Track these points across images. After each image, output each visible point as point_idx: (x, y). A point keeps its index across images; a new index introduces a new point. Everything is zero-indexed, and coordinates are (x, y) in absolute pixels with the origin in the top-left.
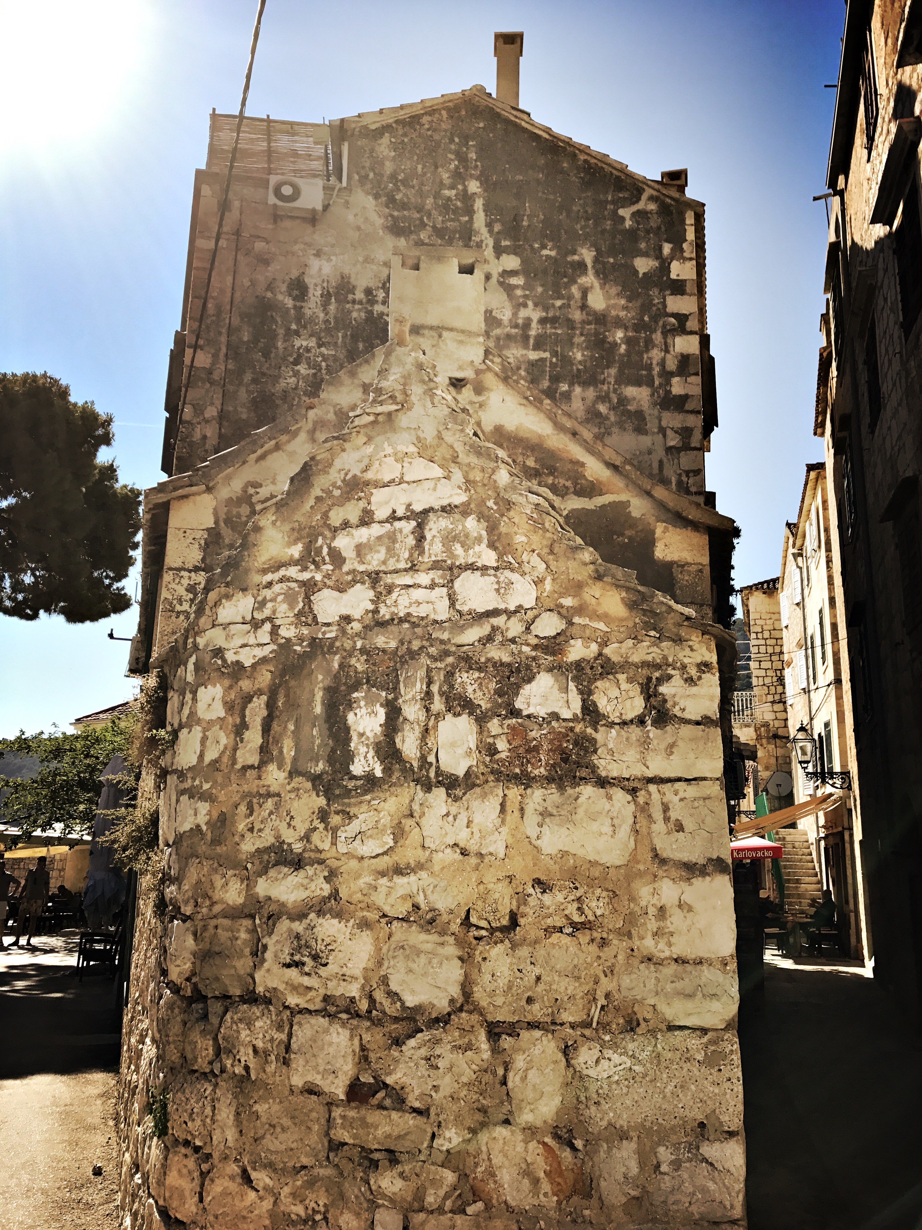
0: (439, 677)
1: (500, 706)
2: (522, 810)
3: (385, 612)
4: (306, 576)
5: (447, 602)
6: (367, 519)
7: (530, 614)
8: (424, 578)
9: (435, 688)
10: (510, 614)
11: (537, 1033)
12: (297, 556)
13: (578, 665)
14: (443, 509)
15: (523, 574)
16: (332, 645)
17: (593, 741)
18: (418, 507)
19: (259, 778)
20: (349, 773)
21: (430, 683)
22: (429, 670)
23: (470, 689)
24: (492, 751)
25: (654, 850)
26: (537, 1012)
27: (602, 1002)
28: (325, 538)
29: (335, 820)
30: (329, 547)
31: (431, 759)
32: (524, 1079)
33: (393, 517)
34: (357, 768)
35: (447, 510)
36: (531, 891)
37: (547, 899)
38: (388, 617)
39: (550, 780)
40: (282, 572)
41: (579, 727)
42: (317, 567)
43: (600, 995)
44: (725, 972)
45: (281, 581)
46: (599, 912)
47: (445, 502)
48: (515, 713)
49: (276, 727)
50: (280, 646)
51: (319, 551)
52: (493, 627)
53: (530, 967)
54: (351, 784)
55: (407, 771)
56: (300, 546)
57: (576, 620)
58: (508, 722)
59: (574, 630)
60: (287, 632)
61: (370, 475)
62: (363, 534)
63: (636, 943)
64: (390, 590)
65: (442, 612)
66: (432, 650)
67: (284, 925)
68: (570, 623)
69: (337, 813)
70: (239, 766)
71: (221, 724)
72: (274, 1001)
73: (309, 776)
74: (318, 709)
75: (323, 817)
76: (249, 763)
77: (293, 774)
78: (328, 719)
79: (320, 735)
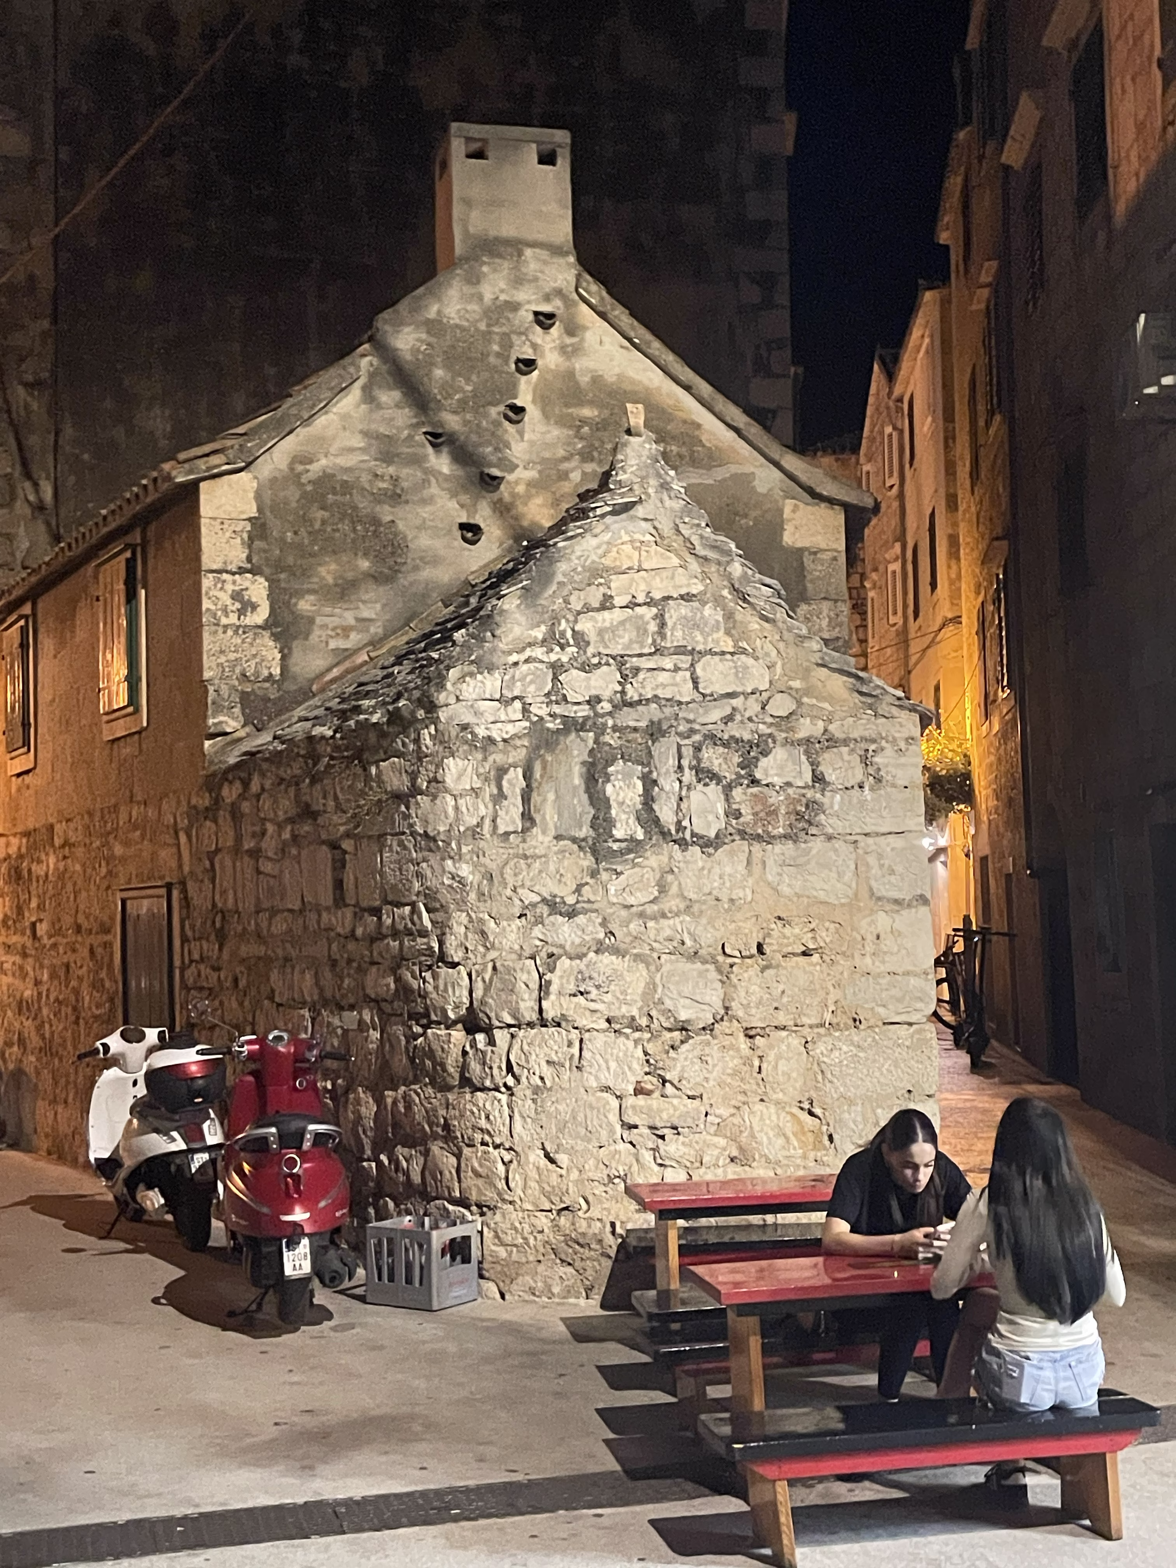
0: (688, 752)
1: (742, 777)
2: (764, 863)
3: (632, 694)
4: (553, 657)
5: (690, 685)
6: (606, 604)
7: (765, 695)
8: (668, 663)
9: (685, 763)
10: (746, 695)
11: (784, 1034)
12: (540, 636)
13: (808, 741)
14: (682, 597)
15: (756, 659)
16: (583, 724)
17: (820, 805)
18: (657, 595)
19: (524, 841)
20: (612, 836)
21: (680, 757)
22: (679, 746)
23: (716, 763)
24: (738, 815)
25: (871, 889)
26: (782, 1018)
27: (832, 1008)
28: (568, 621)
29: (604, 876)
30: (573, 630)
31: (686, 823)
32: (776, 1067)
33: (633, 605)
34: (618, 833)
35: (687, 598)
36: (773, 926)
37: (787, 931)
38: (636, 698)
39: (786, 836)
40: (528, 653)
41: (810, 794)
42: (562, 648)
43: (830, 1002)
44: (927, 980)
45: (527, 661)
46: (828, 940)
47: (683, 591)
48: (754, 782)
49: (535, 798)
50: (533, 723)
51: (563, 634)
52: (734, 709)
53: (775, 984)
54: (615, 846)
55: (665, 834)
56: (543, 628)
57: (805, 700)
58: (751, 790)
59: (804, 710)
60: (539, 710)
61: (607, 562)
62: (607, 618)
63: (857, 962)
64: (637, 670)
65: (686, 692)
66: (681, 728)
67: (564, 963)
68: (800, 704)
69: (606, 870)
70: (501, 830)
71: (475, 792)
72: (563, 1024)
73: (574, 840)
74: (577, 781)
75: (594, 874)
76: (511, 829)
77: (558, 838)
78: (588, 790)
79: (581, 804)
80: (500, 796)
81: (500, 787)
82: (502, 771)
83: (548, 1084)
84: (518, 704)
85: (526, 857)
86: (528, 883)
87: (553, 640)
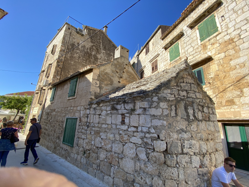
0: (197, 106)
1: (203, 111)
2: (206, 125)
3: (189, 96)
5: (195, 96)
6: (183, 82)
8: (192, 92)
13: (207, 106)
14: (192, 83)
16: (183, 100)
17: (210, 116)
19: (176, 118)
20: (190, 119)
23: (200, 108)
24: (203, 117)
25: (216, 129)
28: (179, 83)
30: (180, 85)
31: (199, 118)
33: (187, 83)
36: (208, 135)
39: (208, 121)
41: (209, 114)
42: (179, 87)
45: (174, 88)
49: (177, 111)
50: (176, 98)
52: (200, 100)
53: (211, 145)
55: (196, 119)
56: (176, 84)
58: (204, 113)
60: (177, 96)
62: (184, 84)
64: (188, 93)
67: (186, 142)
69: (190, 124)
70: (172, 116)
71: (167, 109)
72: (188, 154)
73: (184, 119)
74: (183, 109)
75: (188, 125)
76: (173, 116)
77: (181, 118)
78: (185, 110)
79: (184, 112)
80: (171, 110)
81: (171, 108)
82: (171, 106)
83: (186, 167)
84: (173, 95)
85: (177, 121)
86: (178, 126)
87: (177, 86)
